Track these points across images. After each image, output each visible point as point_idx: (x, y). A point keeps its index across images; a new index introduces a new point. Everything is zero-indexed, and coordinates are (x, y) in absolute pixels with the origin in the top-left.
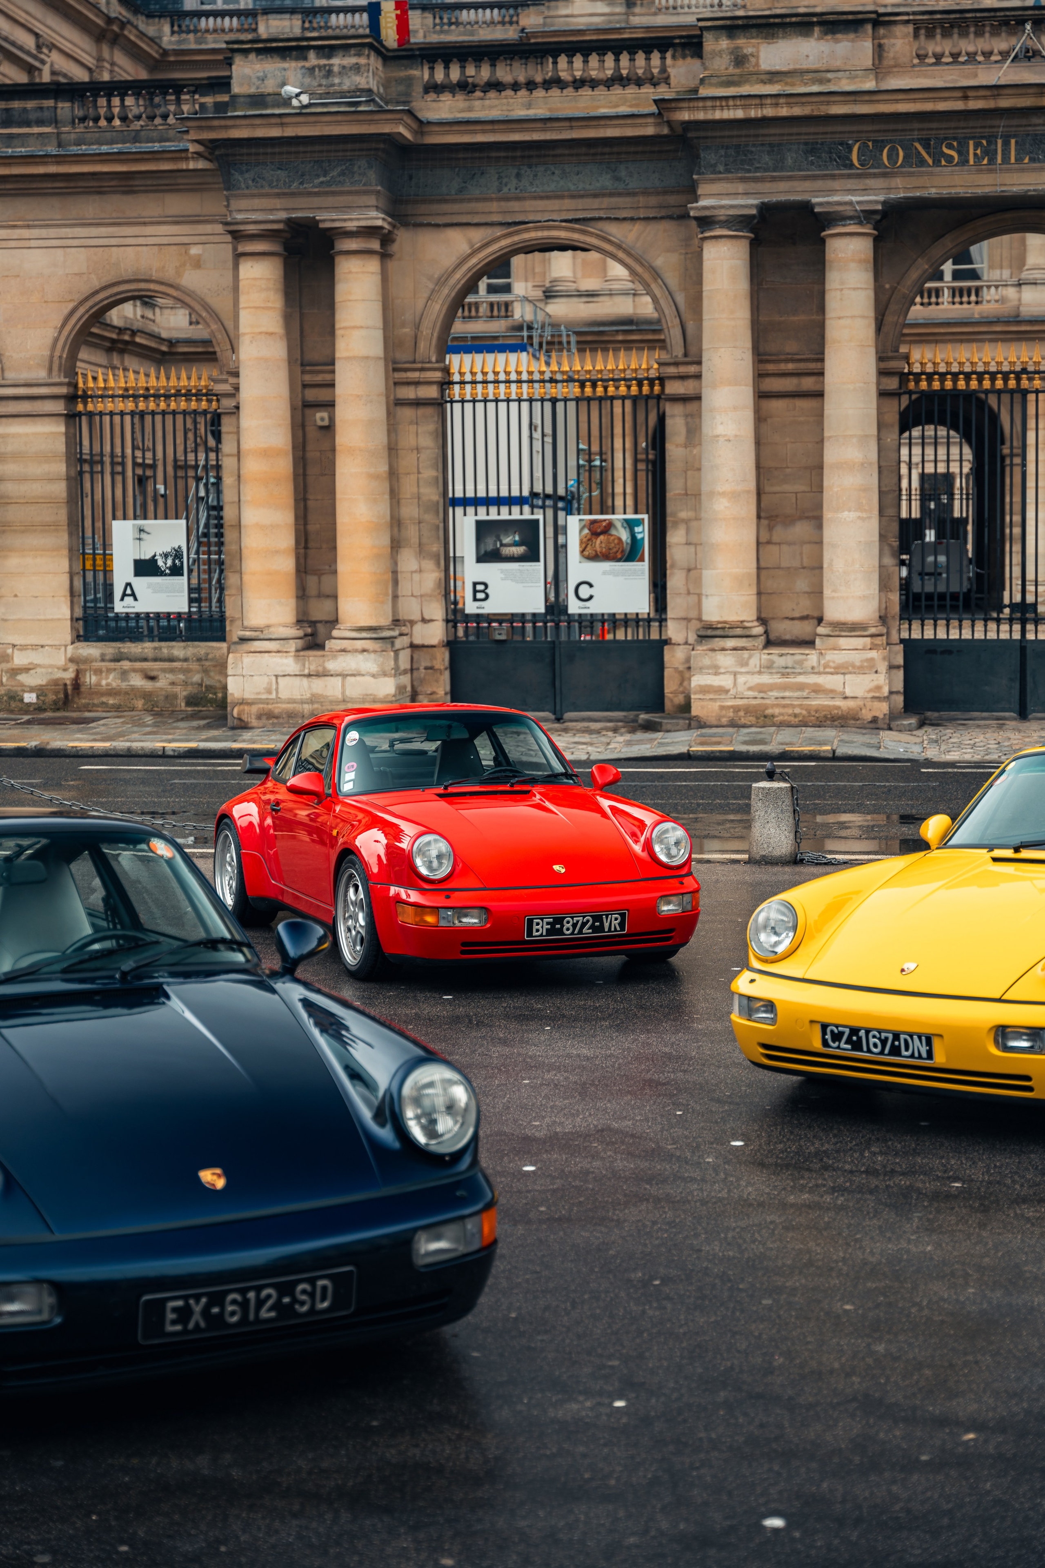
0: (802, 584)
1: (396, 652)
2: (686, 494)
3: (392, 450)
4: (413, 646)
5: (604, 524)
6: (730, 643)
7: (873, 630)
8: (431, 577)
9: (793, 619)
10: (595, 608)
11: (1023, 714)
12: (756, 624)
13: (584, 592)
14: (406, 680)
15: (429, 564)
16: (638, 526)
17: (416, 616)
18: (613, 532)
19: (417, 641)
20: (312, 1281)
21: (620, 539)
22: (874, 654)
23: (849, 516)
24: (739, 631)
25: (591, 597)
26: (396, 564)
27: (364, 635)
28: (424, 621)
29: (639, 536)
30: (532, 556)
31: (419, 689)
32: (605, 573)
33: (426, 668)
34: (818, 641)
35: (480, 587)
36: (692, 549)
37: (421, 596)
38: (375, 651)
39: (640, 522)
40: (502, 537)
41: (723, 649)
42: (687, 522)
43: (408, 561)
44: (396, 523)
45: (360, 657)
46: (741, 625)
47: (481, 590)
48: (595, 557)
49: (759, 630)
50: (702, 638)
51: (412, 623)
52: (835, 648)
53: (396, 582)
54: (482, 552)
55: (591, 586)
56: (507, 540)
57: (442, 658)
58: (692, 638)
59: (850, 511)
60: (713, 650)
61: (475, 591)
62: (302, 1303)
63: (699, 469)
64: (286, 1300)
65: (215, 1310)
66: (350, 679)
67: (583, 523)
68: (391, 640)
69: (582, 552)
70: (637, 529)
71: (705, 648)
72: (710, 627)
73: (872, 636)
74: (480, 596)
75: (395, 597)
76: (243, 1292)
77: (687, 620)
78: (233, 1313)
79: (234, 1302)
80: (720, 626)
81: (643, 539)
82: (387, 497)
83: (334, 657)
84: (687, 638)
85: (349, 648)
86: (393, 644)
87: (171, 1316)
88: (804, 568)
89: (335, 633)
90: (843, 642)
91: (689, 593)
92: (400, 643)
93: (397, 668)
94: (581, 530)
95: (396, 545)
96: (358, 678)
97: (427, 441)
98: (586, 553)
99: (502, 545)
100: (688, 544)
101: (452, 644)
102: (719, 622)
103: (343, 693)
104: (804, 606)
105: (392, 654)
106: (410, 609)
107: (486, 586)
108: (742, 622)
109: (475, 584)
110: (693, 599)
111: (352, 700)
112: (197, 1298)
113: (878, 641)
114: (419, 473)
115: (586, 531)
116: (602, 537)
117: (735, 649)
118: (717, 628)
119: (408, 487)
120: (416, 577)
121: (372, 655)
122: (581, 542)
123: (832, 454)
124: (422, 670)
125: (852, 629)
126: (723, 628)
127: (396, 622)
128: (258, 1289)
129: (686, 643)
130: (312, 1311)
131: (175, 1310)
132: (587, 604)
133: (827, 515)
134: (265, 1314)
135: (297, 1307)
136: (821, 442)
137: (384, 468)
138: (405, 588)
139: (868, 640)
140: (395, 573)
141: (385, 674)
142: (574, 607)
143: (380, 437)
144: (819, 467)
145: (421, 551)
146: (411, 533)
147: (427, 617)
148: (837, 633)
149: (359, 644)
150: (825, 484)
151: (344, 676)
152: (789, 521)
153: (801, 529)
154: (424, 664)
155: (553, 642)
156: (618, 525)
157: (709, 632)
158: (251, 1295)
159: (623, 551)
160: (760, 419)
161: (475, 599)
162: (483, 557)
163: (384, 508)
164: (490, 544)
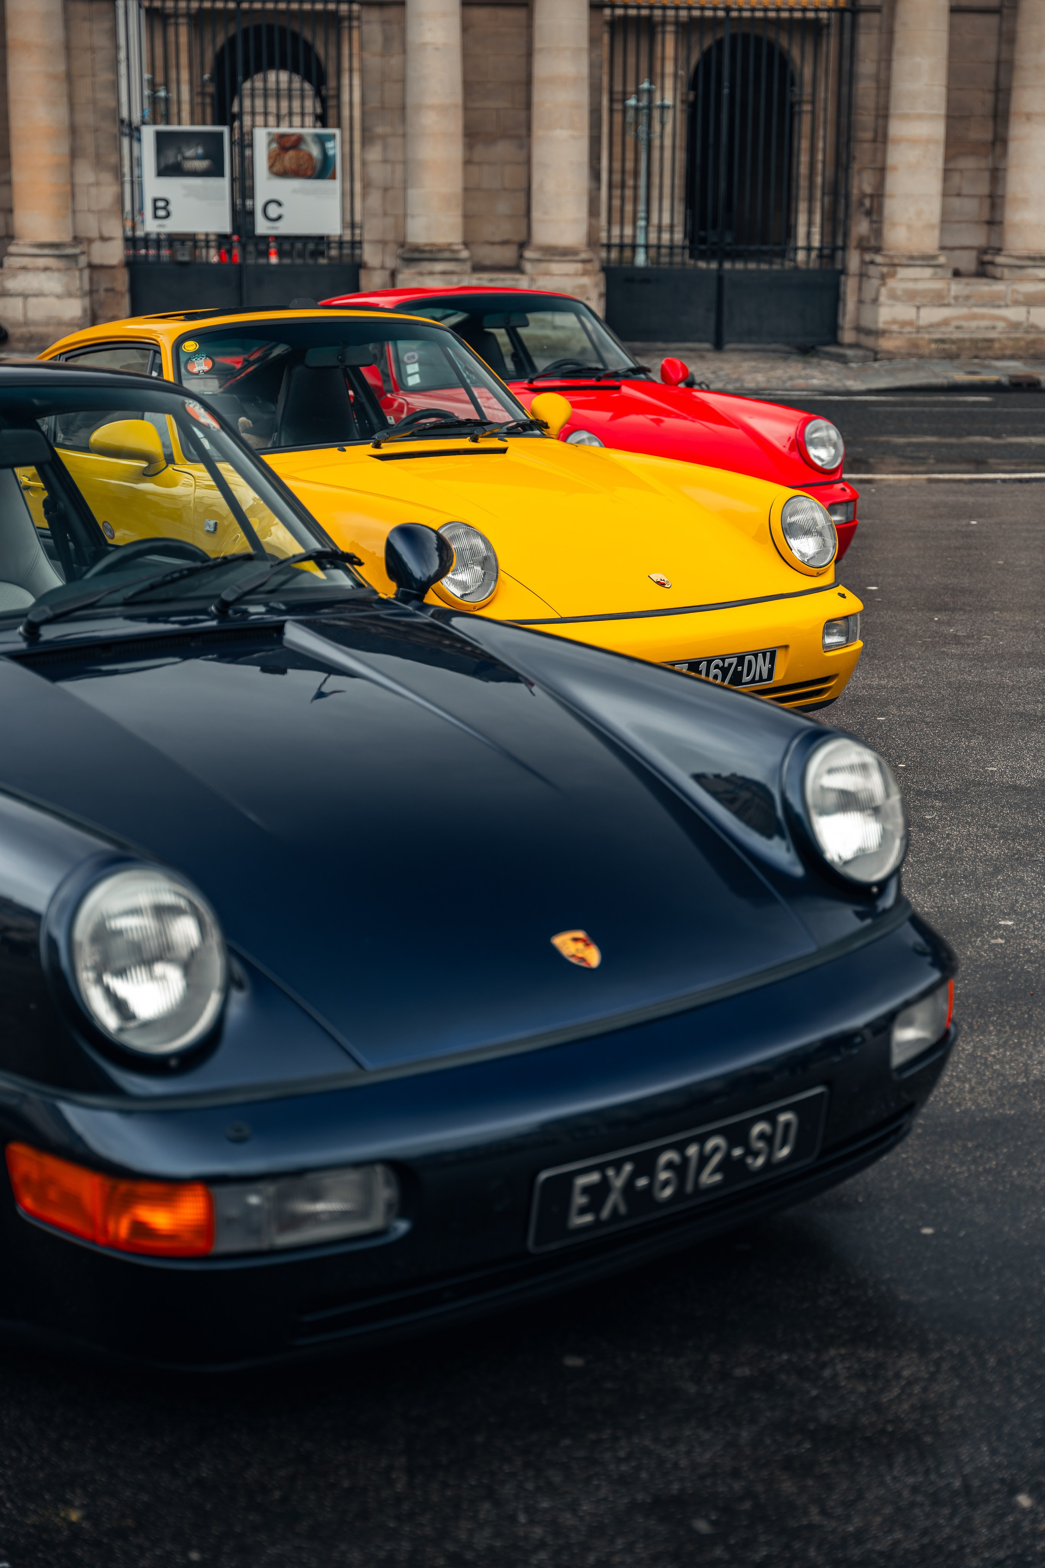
0: (503, 207)
1: (81, 270)
2: (383, 108)
3: (68, 48)
4: (92, 267)
5: (293, 138)
6: (439, 267)
7: (583, 256)
8: (107, 193)
9: (493, 243)
10: (283, 228)
11: (718, 346)
12: (461, 247)
13: (273, 211)
14: (87, 301)
15: (107, 177)
16: (330, 140)
17: (94, 234)
18: (303, 147)
19: (97, 260)
20: (771, 1118)
21: (310, 156)
22: (586, 280)
23: (562, 134)
24: (447, 255)
25: (279, 218)
26: (72, 175)
27: (46, 251)
28: (103, 239)
29: (331, 152)
30: (216, 171)
31: (100, 313)
32: (295, 191)
33: (107, 290)
34: (528, 267)
35: (161, 204)
36: (389, 167)
37: (100, 212)
38: (59, 270)
39: (332, 137)
40: (184, 149)
41: (431, 273)
42: (384, 138)
43: (86, 174)
44: (73, 130)
45: (43, 276)
46: (448, 248)
47: (162, 207)
48: (284, 174)
49: (465, 254)
50: (409, 261)
51: (90, 241)
52: (547, 273)
53: (73, 196)
54: (162, 165)
55: (279, 204)
56: (190, 153)
57: (122, 280)
58: (391, 263)
59: (562, 128)
60: (421, 274)
61: (156, 208)
62: (756, 1154)
63: (403, 80)
64: (737, 1152)
65: (642, 1182)
66: (32, 301)
67: (271, 137)
68: (73, 257)
69: (271, 167)
70: (329, 145)
71: (413, 271)
72: (417, 249)
73: (584, 261)
74: (161, 213)
75: (74, 212)
76: (680, 1147)
77: (384, 243)
78: (666, 1184)
79: (670, 1166)
80: (427, 248)
81: (334, 156)
82: (65, 100)
83: (14, 276)
84: (383, 262)
85: (30, 266)
86: (77, 262)
87: (580, 1200)
88: (505, 189)
89: (12, 249)
90: (555, 267)
91: (385, 214)
92: (83, 261)
93: (81, 288)
94: (270, 143)
95: (74, 154)
96: (41, 300)
97: (101, 41)
98: (275, 169)
99: (185, 158)
100: (385, 161)
101: (132, 264)
102: (426, 245)
103: (25, 314)
104: (506, 230)
105: (77, 273)
106: (90, 226)
107: (167, 202)
108: (450, 244)
109: (155, 201)
110: (390, 221)
111: (35, 323)
112: (618, 1165)
113: (589, 266)
114: (94, 75)
115: (274, 146)
116: (291, 153)
117: (444, 273)
118: (423, 251)
119: (84, 91)
120: (93, 191)
121: (56, 275)
122: (270, 157)
123: (542, 67)
124: (102, 293)
125: (564, 253)
126: (431, 251)
127: (77, 240)
128: (701, 1140)
129: (383, 268)
130: (768, 1164)
131: (586, 1190)
132: (277, 224)
133: (538, 132)
134: (709, 1178)
135: (749, 1160)
136: (529, 54)
137: (61, 68)
138: (82, 202)
139: (579, 266)
140: (73, 185)
141: (70, 295)
142: (262, 227)
143: (57, 33)
144: (528, 82)
145: (99, 163)
146: (88, 141)
147: (106, 234)
148: (547, 258)
149: (41, 262)
150: (536, 98)
151: (25, 296)
152: (491, 139)
153: (503, 149)
154: (104, 285)
155: (240, 266)
156: (309, 139)
157: (416, 255)
158: (692, 1151)
159: (314, 168)
160: (466, 27)
161: (156, 217)
162: (165, 170)
163: (62, 112)
164: (171, 157)
